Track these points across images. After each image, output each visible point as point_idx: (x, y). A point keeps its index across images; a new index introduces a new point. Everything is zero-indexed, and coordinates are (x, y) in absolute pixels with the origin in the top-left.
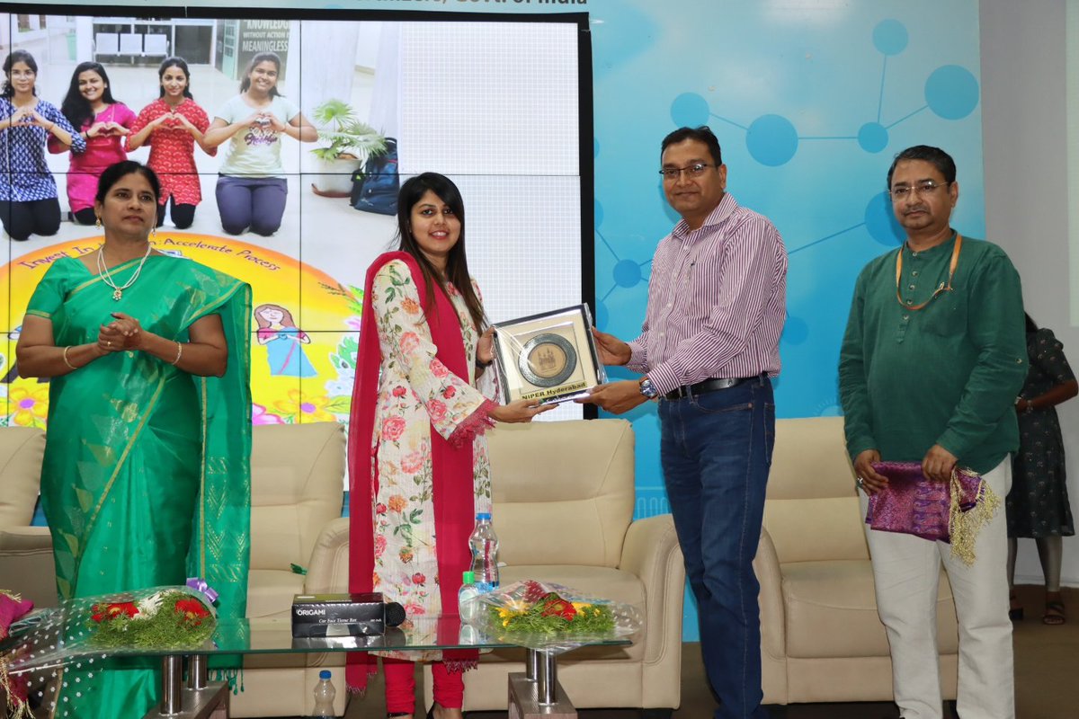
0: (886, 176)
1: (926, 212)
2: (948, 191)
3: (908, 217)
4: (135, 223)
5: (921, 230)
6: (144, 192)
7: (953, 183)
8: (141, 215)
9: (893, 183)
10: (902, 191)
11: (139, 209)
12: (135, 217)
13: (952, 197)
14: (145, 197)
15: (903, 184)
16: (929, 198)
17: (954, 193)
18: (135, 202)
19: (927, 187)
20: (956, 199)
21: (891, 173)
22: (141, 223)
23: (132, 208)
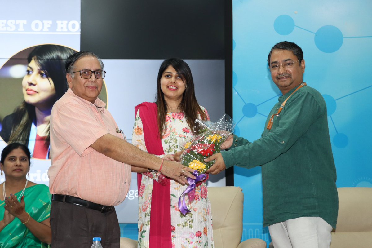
0: (267, 58)
1: (289, 76)
2: (300, 65)
3: (280, 80)
4: (19, 172)
5: (287, 88)
6: (22, 157)
7: (303, 60)
8: (21, 168)
9: (271, 63)
10: (275, 66)
11: (20, 165)
12: (19, 169)
13: (302, 68)
14: (22, 159)
15: (276, 62)
16: (290, 69)
17: (303, 65)
18: (18, 162)
19: (289, 64)
20: (304, 69)
21: (269, 57)
22: (21, 171)
23: (17, 165)
